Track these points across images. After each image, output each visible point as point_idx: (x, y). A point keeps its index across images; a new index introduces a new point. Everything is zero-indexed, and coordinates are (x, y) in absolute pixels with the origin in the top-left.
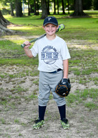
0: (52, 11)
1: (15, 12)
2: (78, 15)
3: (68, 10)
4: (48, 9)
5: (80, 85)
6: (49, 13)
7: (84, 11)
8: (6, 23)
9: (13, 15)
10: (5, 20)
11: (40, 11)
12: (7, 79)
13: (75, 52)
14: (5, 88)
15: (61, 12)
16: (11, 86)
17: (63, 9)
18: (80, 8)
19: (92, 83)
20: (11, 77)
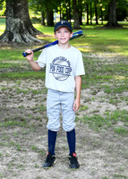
0: (84, 21)
1: (46, 21)
2: (112, 25)
3: (102, 20)
4: (81, 19)
5: (110, 105)
6: (81, 23)
7: (119, 22)
8: (35, 32)
9: (44, 24)
10: (34, 30)
11: (72, 21)
12: (30, 95)
13: (106, 66)
14: (25, 105)
15: (94, 22)
16: (32, 104)
17: (96, 20)
18: (114, 18)
19: (124, 103)
20: (34, 93)
